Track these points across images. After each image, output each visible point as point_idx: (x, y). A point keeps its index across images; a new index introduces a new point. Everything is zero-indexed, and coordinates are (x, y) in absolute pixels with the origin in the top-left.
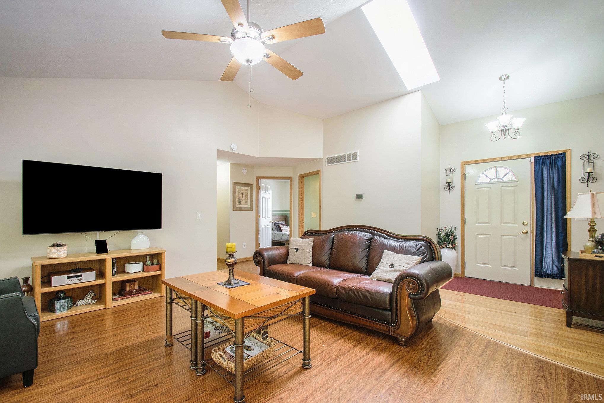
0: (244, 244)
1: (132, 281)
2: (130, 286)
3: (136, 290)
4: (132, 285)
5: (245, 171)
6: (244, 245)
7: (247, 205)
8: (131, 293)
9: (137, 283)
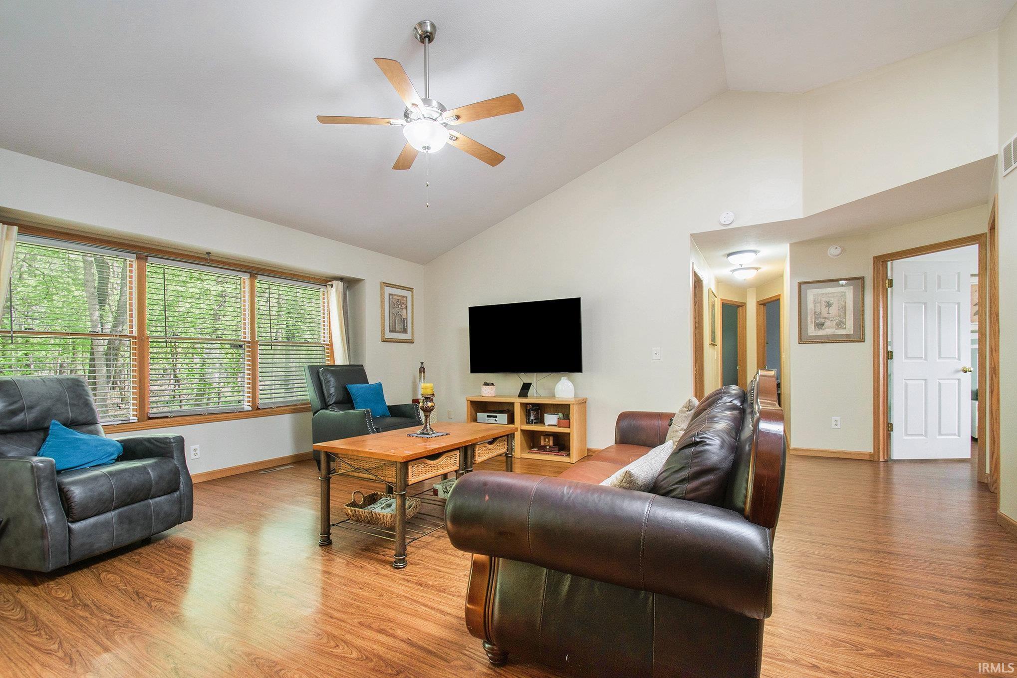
0: (834, 418)
1: (547, 434)
2: (545, 441)
3: (550, 447)
4: (547, 440)
5: (833, 251)
6: (836, 421)
7: (845, 328)
8: (542, 449)
9: (551, 438)
